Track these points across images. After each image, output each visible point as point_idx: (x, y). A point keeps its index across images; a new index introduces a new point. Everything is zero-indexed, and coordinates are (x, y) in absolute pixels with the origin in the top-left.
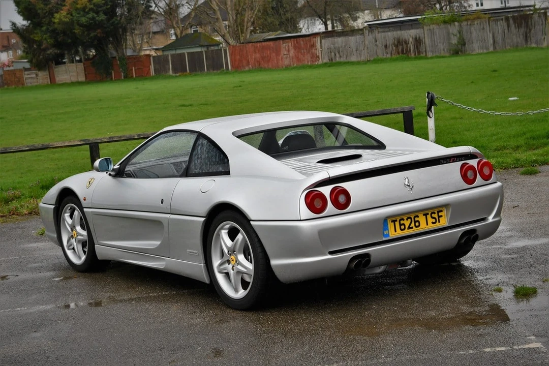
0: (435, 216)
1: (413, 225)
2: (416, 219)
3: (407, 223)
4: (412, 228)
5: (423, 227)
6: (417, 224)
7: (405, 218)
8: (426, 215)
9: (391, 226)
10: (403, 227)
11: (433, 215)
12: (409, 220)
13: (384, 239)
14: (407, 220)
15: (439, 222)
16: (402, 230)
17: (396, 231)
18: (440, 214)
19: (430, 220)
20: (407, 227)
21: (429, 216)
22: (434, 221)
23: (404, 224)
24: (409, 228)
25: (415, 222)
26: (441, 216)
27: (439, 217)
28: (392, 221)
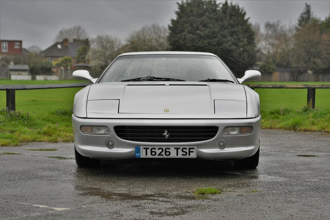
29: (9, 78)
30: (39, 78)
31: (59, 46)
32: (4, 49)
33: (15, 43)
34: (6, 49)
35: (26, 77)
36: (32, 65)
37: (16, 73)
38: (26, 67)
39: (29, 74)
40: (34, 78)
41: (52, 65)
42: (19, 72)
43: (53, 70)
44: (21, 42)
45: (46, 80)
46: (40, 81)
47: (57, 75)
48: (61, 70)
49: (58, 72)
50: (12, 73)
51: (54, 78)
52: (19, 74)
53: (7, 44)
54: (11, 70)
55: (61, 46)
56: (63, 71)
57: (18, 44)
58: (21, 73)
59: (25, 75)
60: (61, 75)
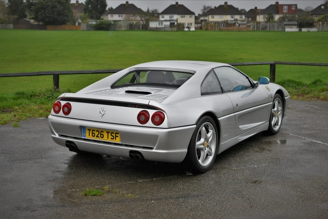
0: (114, 135)
1: (99, 135)
2: (102, 133)
3: (96, 133)
4: (99, 137)
5: (105, 139)
6: (102, 136)
7: (96, 131)
8: (108, 133)
9: (87, 132)
10: (93, 135)
11: (112, 134)
12: (98, 132)
13: (83, 137)
14: (97, 131)
15: (115, 139)
16: (93, 136)
17: (89, 136)
18: (117, 135)
19: (110, 137)
20: (96, 135)
21: (110, 134)
22: (112, 138)
23: (94, 133)
24: (97, 136)
25: (101, 134)
26: (118, 137)
27: (116, 136)
28: (88, 130)
29: (284, 30)
30: (304, 30)
31: (323, 7)
32: (285, 10)
33: (292, 6)
34: (286, 11)
35: (295, 29)
36: (299, 21)
37: (289, 27)
38: (296, 23)
39: (298, 27)
40: (300, 30)
41: (314, 21)
42: (290, 26)
43: (314, 24)
44: (296, 5)
45: (308, 31)
46: (304, 32)
47: (316, 28)
48: (320, 24)
49: (317, 26)
50: (286, 27)
51: (314, 30)
52: (291, 28)
53: (287, 7)
54: (285, 25)
55: (324, 7)
56: (321, 25)
57: (294, 6)
58: (292, 26)
59: (294, 28)
60: (319, 28)
